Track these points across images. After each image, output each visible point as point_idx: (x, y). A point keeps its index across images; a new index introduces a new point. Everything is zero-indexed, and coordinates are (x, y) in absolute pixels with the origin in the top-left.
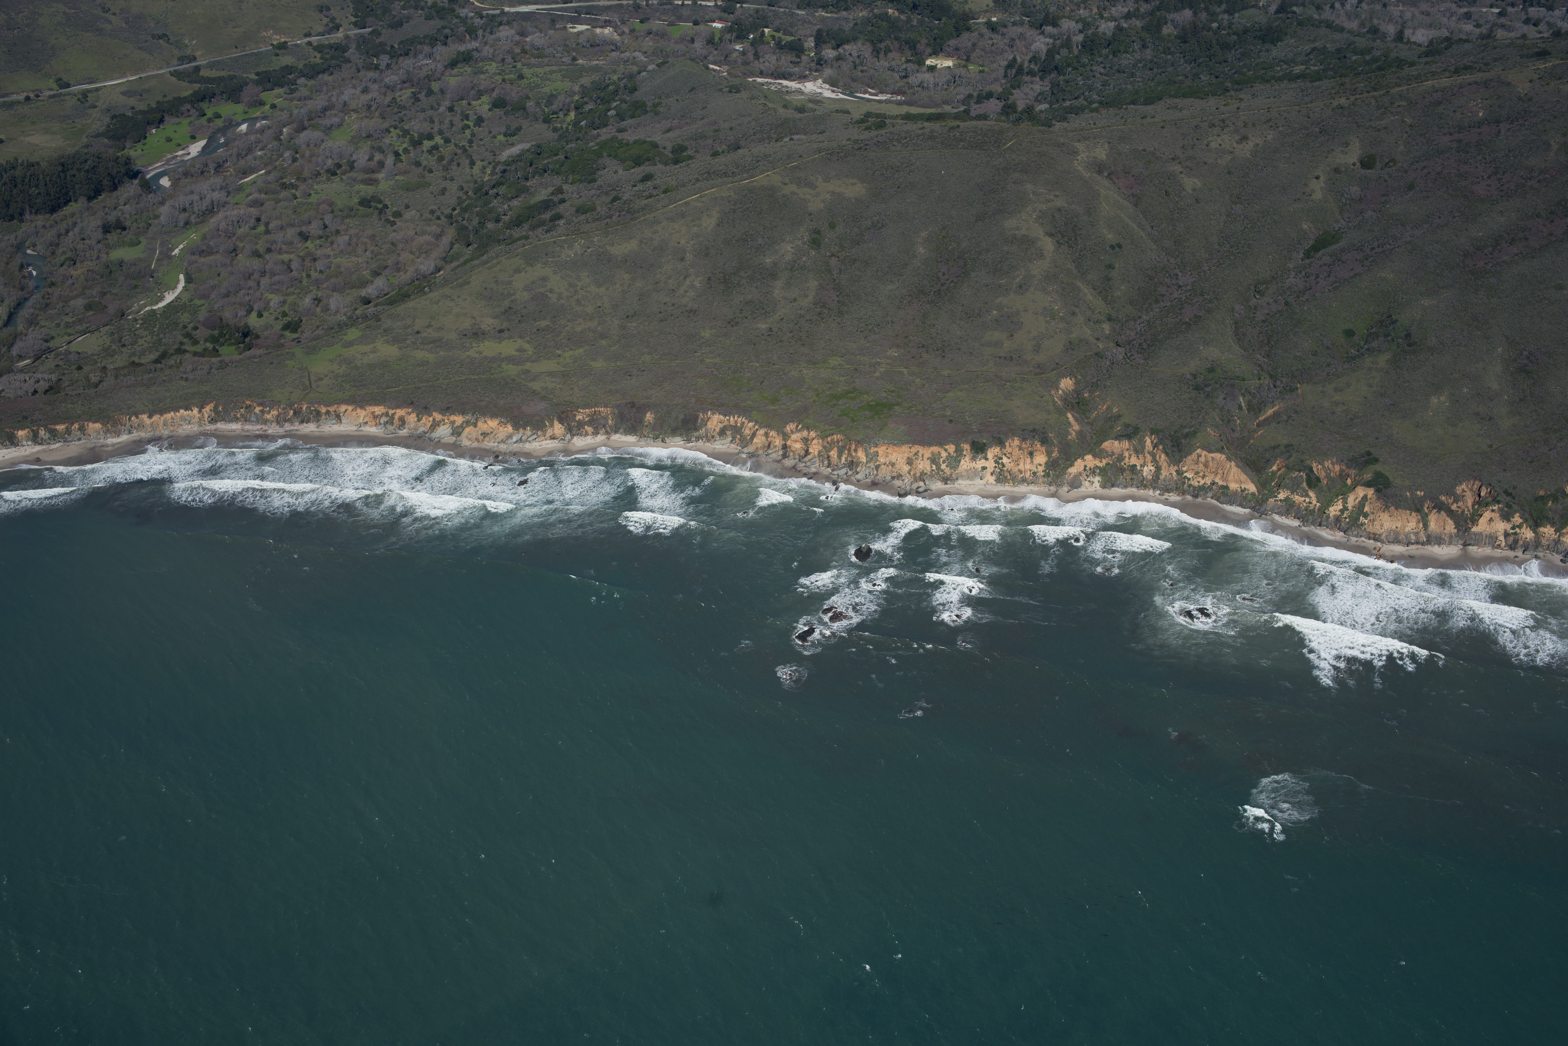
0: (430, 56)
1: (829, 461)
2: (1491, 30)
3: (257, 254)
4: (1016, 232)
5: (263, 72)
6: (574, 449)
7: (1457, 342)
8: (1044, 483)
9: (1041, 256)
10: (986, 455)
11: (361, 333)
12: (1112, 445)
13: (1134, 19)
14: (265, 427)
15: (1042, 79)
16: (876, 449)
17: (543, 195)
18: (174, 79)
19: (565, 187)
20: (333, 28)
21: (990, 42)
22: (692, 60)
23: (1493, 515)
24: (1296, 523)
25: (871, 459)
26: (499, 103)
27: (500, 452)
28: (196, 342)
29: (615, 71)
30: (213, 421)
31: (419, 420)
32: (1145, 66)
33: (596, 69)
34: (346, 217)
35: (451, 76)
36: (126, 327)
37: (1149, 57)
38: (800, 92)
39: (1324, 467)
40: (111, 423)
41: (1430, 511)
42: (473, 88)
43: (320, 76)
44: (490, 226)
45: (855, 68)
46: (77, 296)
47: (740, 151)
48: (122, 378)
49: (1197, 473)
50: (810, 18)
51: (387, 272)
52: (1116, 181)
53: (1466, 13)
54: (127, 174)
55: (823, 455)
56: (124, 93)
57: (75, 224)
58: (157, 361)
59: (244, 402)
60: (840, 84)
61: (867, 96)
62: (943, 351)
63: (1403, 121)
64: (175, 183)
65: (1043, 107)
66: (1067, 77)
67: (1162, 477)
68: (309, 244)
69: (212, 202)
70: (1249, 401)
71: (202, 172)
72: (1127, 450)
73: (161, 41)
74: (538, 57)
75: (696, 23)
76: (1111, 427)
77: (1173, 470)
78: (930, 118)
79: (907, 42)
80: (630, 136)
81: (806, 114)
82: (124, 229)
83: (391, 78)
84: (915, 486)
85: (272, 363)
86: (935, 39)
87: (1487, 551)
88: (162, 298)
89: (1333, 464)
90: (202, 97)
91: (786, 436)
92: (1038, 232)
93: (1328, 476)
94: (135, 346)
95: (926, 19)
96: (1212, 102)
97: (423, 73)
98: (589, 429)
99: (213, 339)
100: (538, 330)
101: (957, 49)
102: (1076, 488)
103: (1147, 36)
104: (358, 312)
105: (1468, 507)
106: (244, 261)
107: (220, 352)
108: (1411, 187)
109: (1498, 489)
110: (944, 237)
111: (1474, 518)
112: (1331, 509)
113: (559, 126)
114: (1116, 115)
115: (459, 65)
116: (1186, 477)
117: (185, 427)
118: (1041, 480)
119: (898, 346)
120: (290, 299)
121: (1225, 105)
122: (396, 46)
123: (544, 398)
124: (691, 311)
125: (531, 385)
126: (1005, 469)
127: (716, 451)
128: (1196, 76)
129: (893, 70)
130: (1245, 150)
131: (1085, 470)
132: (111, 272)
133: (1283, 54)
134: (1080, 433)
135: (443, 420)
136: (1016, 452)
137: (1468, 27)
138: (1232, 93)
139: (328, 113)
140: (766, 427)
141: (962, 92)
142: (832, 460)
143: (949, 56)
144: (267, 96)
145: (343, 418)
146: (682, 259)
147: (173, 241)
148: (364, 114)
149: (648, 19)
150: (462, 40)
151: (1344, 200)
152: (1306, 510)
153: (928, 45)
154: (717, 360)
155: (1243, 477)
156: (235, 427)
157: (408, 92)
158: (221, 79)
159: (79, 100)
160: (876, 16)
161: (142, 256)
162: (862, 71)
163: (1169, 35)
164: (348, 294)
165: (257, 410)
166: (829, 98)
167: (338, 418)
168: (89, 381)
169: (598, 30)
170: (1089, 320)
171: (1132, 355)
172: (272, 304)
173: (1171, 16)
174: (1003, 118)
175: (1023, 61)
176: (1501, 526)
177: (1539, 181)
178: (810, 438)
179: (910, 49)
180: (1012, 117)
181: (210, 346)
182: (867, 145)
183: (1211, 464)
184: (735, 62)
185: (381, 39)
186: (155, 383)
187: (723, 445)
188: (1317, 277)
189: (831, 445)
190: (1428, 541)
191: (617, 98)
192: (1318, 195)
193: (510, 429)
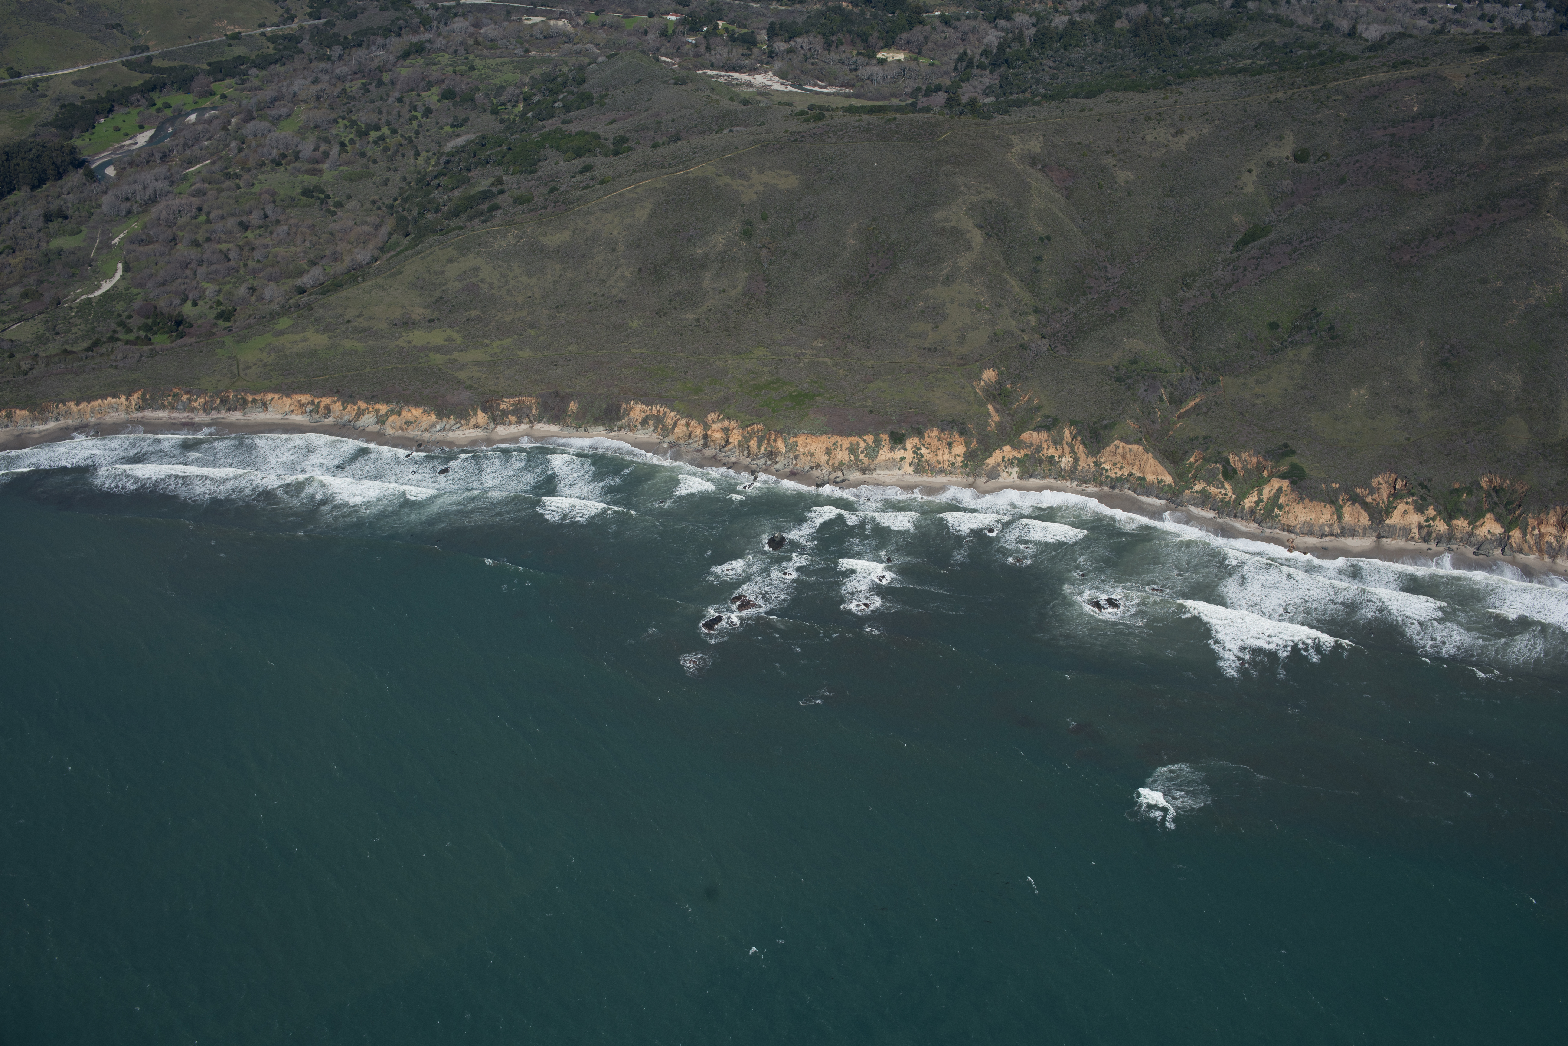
0: (383, 47)
1: (749, 450)
2: (1444, 26)
3: (196, 244)
4: (946, 224)
5: (215, 62)
6: (497, 438)
7: (1380, 336)
8: (962, 473)
9: (969, 248)
10: (905, 445)
11: (292, 322)
12: (1031, 436)
13: (1088, 13)
14: (191, 415)
15: (991, 72)
16: (795, 439)
17: (483, 185)
18: (125, 68)
19: (505, 178)
20: (288, 19)
21: (943, 35)
22: (642, 52)
23: (1407, 507)
24: (1211, 515)
25: (790, 449)
26: (448, 95)
27: (424, 441)
28: (129, 331)
29: (566, 63)
30: (140, 409)
31: (344, 409)
32: (1095, 59)
33: (548, 60)
34: (288, 207)
35: (403, 67)
36: (61, 315)
37: (1100, 51)
38: (749, 84)
39: (1240, 458)
40: (38, 410)
41: (1345, 504)
42: (423, 79)
43: (272, 67)
44: (430, 216)
45: (806, 61)
46: (15, 284)
47: (680, 143)
48: (52, 365)
49: (1115, 464)
50: (764, 11)
51: (324, 262)
52: (1050, 174)
53: (1422, 9)
54: (72, 163)
55: (744, 446)
56: (74, 83)
57: (17, 213)
58: (89, 349)
59: (171, 390)
60: (790, 76)
61: (816, 89)
62: (869, 342)
63: (1338, 115)
64: (120, 172)
65: (990, 100)
66: (1016, 71)
67: (1079, 468)
68: (249, 234)
69: (155, 191)
70: (1171, 393)
71: (148, 162)
72: (1046, 441)
73: (115, 31)
74: (491, 49)
75: (651, 15)
76: (1032, 419)
77: (1091, 461)
78: (871, 111)
79: (859, 36)
80: (573, 128)
81: (750, 106)
82: (66, 218)
83: (341, 69)
84: (833, 476)
85: (201, 352)
86: (887, 32)
87: (1401, 543)
88: (99, 287)
89: (1250, 456)
90: (152, 87)
91: (707, 426)
92: (967, 224)
93: (1244, 468)
94: (69, 335)
95: (880, 12)
96: (1152, 95)
97: (376, 63)
98: (513, 418)
99: (147, 328)
100: (468, 320)
101: (908, 42)
102: (994, 479)
103: (1099, 30)
104: (292, 302)
105: (1382, 499)
106: (183, 250)
107: (153, 341)
108: (1342, 181)
109: (1413, 482)
110: (874, 229)
111: (1389, 510)
112: (1246, 500)
113: (506, 117)
114: (1057, 108)
115: (411, 57)
116: (1103, 468)
117: (112, 415)
118: (959, 471)
119: (823, 337)
120: (226, 288)
121: (1163, 99)
122: (350, 37)
123: (469, 388)
124: (620, 301)
125: (457, 374)
126: (923, 459)
127: (638, 440)
128: (1144, 70)
129: (843, 63)
130: (1180, 144)
131: (1003, 461)
132: (49, 260)
133: (1232, 49)
134: (1000, 425)
135: (368, 409)
136: (935, 443)
137: (1422, 23)
138: (1174, 87)
139: (277, 104)
140: (687, 416)
141: (910, 85)
142: (751, 450)
143: (900, 49)
144: (217, 87)
145: (269, 406)
146: (614, 250)
147: (114, 230)
148: (313, 105)
149: (603, 11)
150: (415, 31)
151: (1275, 194)
152: (1222, 501)
153: (880, 38)
154: (644, 350)
155: (1160, 468)
156: (162, 414)
157: (358, 84)
158: (173, 69)
159: (29, 89)
160: (829, 9)
161: (82, 244)
162: (813, 64)
163: (1122, 29)
164: (284, 284)
165: (185, 398)
166: (778, 91)
167: (265, 406)
168: (20, 368)
169: (552, 22)
170: (1015, 312)
171: (1056, 347)
172: (207, 293)
173: (1124, 11)
174: (946, 111)
175: (974, 55)
176: (1415, 519)
177: (1468, 176)
178: (731, 428)
179: (863, 42)
180: (956, 110)
181: (142, 334)
182: (803, 137)
183: (1128, 455)
184: (687, 54)
185: (335, 30)
186: (84, 371)
187: (644, 435)
188: (1245, 270)
189: (752, 434)
190: (1342, 533)
191: (565, 90)
192: (1250, 189)
193: (433, 417)
